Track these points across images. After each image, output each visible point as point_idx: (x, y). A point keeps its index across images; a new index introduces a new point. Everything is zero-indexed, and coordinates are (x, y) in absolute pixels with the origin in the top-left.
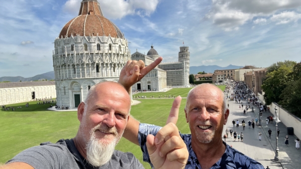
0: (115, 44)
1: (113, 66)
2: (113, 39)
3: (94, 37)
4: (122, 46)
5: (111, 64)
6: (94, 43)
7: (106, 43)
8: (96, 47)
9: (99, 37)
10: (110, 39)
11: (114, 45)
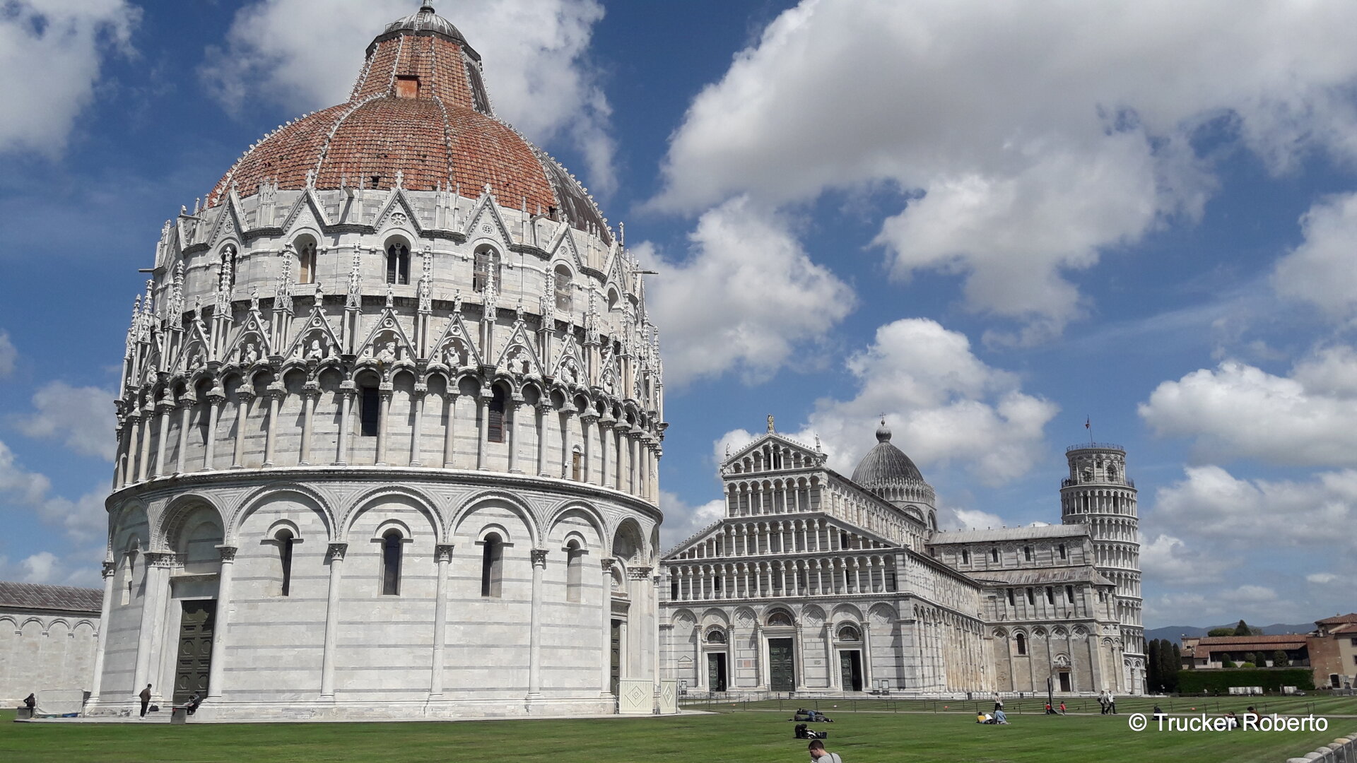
0: (522, 250)
1: (487, 392)
2: (512, 217)
3: (370, 194)
4: (578, 279)
5: (471, 383)
6: (369, 230)
7: (458, 239)
8: (380, 261)
9: (409, 196)
10: (487, 218)
11: (517, 260)
